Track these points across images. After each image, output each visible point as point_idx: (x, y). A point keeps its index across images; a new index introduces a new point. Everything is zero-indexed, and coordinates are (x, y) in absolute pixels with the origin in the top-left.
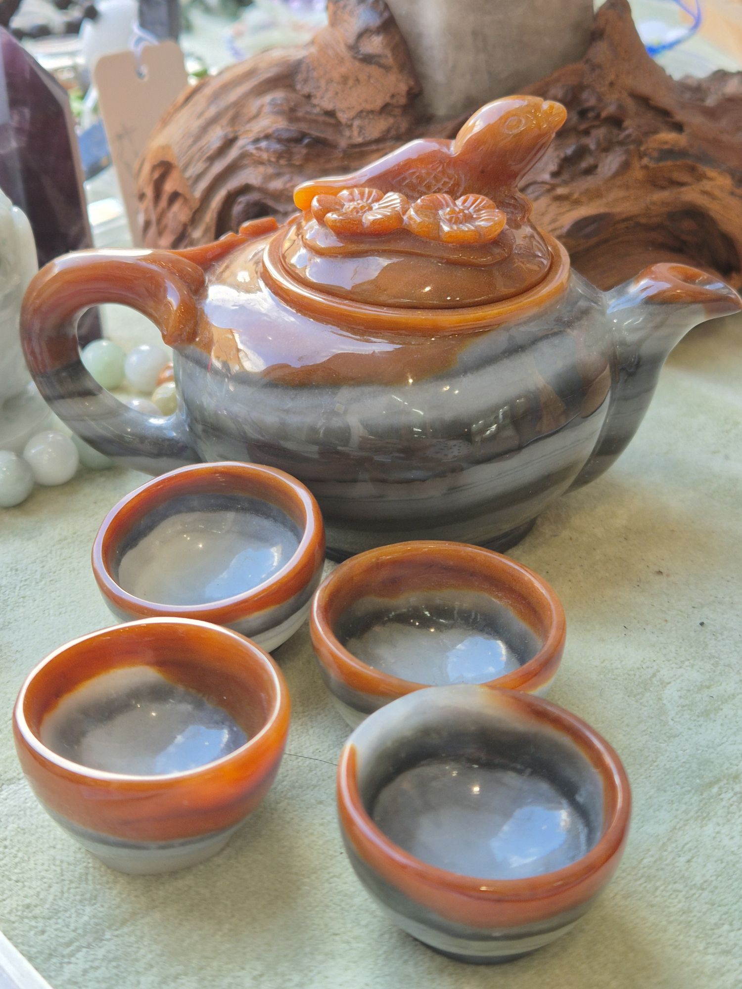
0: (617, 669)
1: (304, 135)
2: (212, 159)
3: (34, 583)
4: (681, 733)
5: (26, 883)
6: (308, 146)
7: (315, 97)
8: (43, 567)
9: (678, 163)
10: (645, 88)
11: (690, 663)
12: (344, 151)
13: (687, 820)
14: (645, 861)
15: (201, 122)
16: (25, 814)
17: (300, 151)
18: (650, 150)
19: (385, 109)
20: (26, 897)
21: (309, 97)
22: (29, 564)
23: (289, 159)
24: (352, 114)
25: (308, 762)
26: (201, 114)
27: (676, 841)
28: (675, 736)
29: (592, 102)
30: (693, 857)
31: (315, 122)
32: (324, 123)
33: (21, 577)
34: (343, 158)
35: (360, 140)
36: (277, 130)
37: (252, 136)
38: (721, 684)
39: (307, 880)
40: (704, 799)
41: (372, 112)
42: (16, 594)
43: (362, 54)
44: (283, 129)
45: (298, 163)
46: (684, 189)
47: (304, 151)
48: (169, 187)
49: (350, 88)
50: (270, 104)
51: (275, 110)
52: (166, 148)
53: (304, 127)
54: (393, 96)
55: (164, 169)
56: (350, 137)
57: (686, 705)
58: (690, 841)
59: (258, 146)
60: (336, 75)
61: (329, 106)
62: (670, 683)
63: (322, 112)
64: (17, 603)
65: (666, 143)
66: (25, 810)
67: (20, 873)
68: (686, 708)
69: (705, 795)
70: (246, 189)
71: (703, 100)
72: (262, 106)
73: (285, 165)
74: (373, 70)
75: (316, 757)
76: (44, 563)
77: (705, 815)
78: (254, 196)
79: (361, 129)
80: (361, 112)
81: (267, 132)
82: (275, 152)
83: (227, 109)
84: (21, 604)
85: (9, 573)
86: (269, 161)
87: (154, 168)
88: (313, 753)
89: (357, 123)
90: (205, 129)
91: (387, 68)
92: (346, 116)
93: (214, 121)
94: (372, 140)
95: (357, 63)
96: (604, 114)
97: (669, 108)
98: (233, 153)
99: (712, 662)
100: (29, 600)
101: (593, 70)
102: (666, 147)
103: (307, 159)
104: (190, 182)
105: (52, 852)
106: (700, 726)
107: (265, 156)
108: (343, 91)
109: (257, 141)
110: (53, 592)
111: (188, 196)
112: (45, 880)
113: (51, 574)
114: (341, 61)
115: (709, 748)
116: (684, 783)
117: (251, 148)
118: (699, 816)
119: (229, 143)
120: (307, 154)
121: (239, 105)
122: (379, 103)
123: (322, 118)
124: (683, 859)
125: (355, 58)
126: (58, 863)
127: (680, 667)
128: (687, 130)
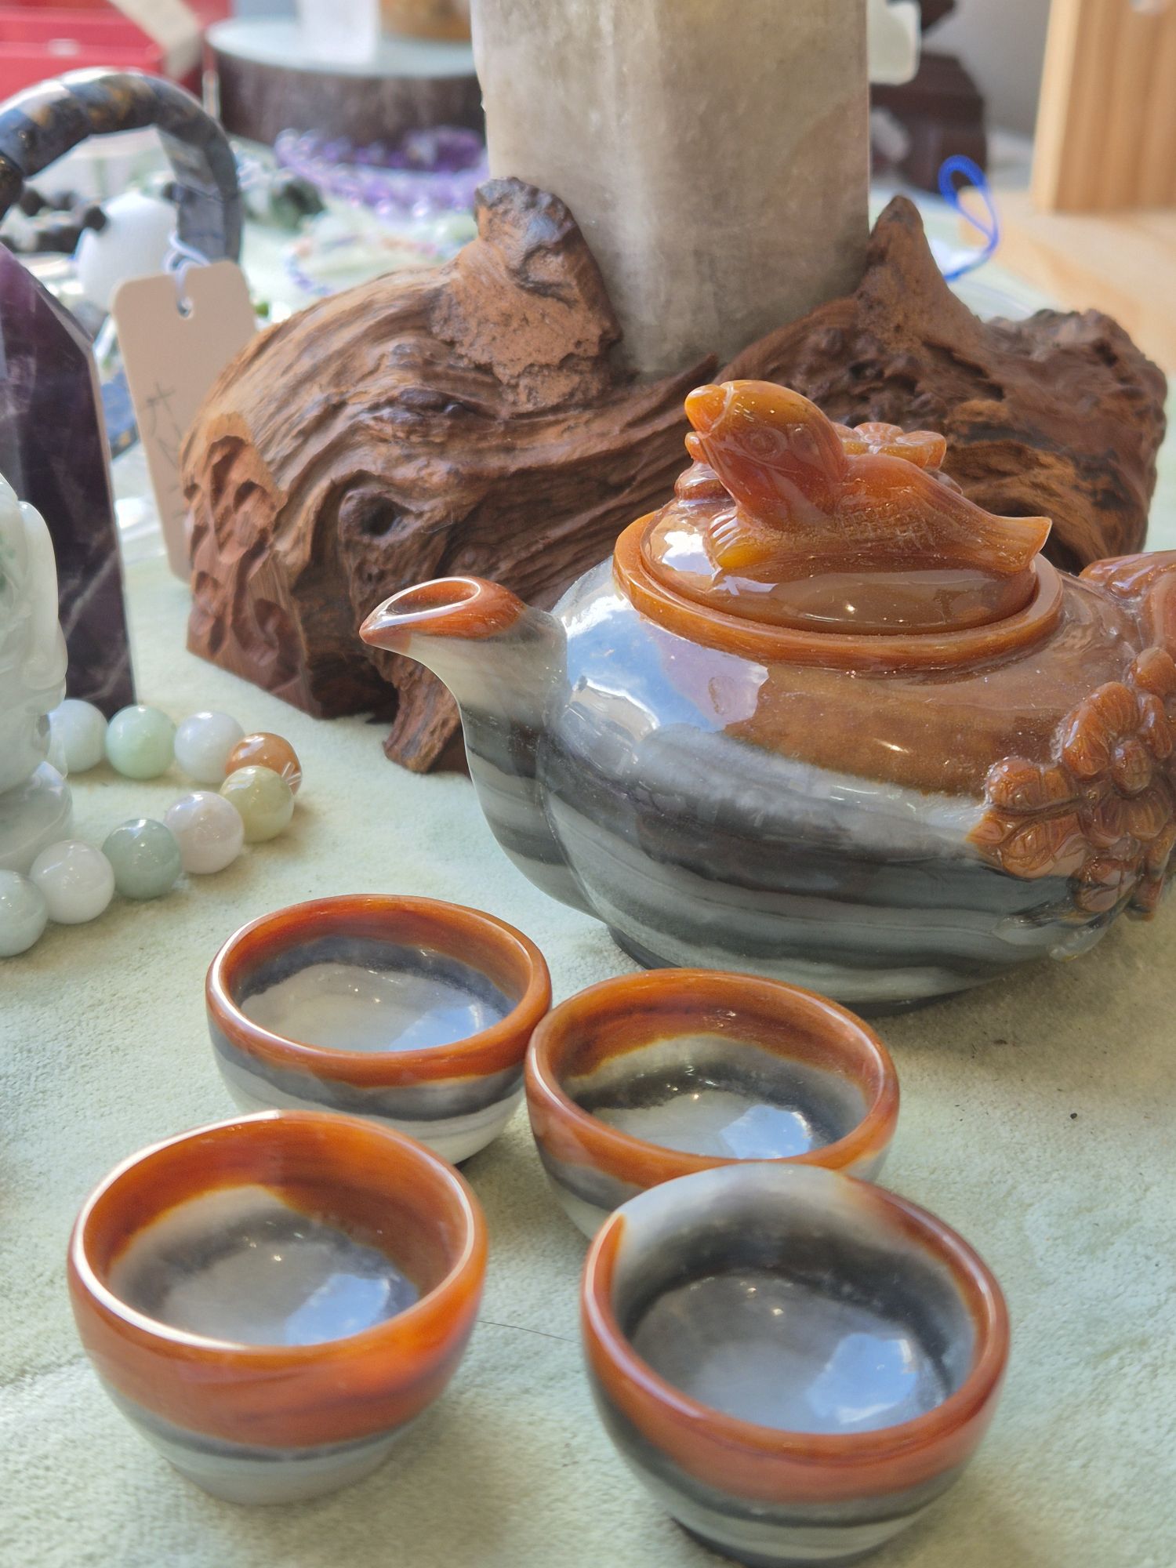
0: (955, 1183)
1: (447, 400)
2: (306, 434)
3: (57, 1071)
4: (1055, 1280)
5: (85, 1523)
6: (453, 415)
7: (462, 345)
8: (70, 1046)
9: (998, 442)
10: (946, 335)
11: (1059, 1174)
12: (506, 423)
13: (1078, 1406)
14: (1021, 1467)
15: (289, 378)
16: (74, 1418)
17: (441, 424)
18: (958, 424)
19: (567, 362)
20: (86, 1543)
21: (451, 344)
22: (48, 1042)
23: (425, 435)
24: (519, 369)
25: (501, 1332)
26: (289, 367)
27: (1063, 1437)
28: (1048, 1284)
29: (871, 354)
30: (1090, 1460)
31: (461, 380)
32: (475, 382)
33: (36, 1061)
34: (505, 434)
35: (530, 407)
36: (406, 392)
37: (368, 401)
38: (1107, 1206)
39: (515, 1507)
40: (1099, 1374)
41: (547, 366)
42: (32, 1087)
43: (533, 282)
44: (414, 390)
45: (438, 440)
46: (1007, 480)
47: (448, 423)
48: (237, 476)
49: (515, 331)
50: (394, 353)
51: (402, 362)
52: (234, 418)
53: (445, 387)
54: (578, 344)
55: (231, 448)
56: (514, 403)
57: (1060, 1237)
58: (1084, 1437)
59: (377, 414)
60: (492, 312)
61: (483, 359)
62: (1031, 1205)
63: (472, 366)
64: (34, 1100)
65: (980, 414)
66: (72, 1412)
67: (74, 1508)
68: (1060, 1241)
69: (1101, 1368)
70: (359, 479)
71: (1028, 353)
72: (382, 356)
73: (420, 443)
74: (550, 305)
75: (514, 1324)
76: (70, 1041)
77: (1102, 1397)
78: (371, 489)
79: (531, 390)
80: (532, 365)
81: (390, 394)
82: (403, 423)
83: (329, 359)
84: (40, 1102)
85: (19, 1055)
86: (395, 436)
87: (213, 448)
88: (508, 1317)
89: (524, 382)
90: (295, 389)
91: (570, 303)
92: (508, 372)
93: (309, 377)
94: (548, 406)
95: (525, 295)
96: (888, 372)
97: (982, 363)
98: (340, 426)
99: (1093, 1173)
100: (51, 1096)
101: (871, 307)
102: (980, 419)
103: (452, 434)
104: (272, 469)
105: (121, 1474)
106: (1084, 1268)
107: (388, 430)
108: (503, 336)
109: (375, 407)
110: (88, 1083)
111: (268, 489)
112: (113, 1517)
113: (82, 1056)
114: (501, 291)
115: (1100, 1301)
116: (1069, 1352)
117: (367, 418)
118: (1094, 1400)
119: (332, 410)
120: (451, 427)
121: (346, 355)
122: (557, 355)
123: (471, 375)
124: (1076, 1463)
125: (522, 287)
126: (131, 1490)
127: (1046, 1181)
128: (1009, 396)
